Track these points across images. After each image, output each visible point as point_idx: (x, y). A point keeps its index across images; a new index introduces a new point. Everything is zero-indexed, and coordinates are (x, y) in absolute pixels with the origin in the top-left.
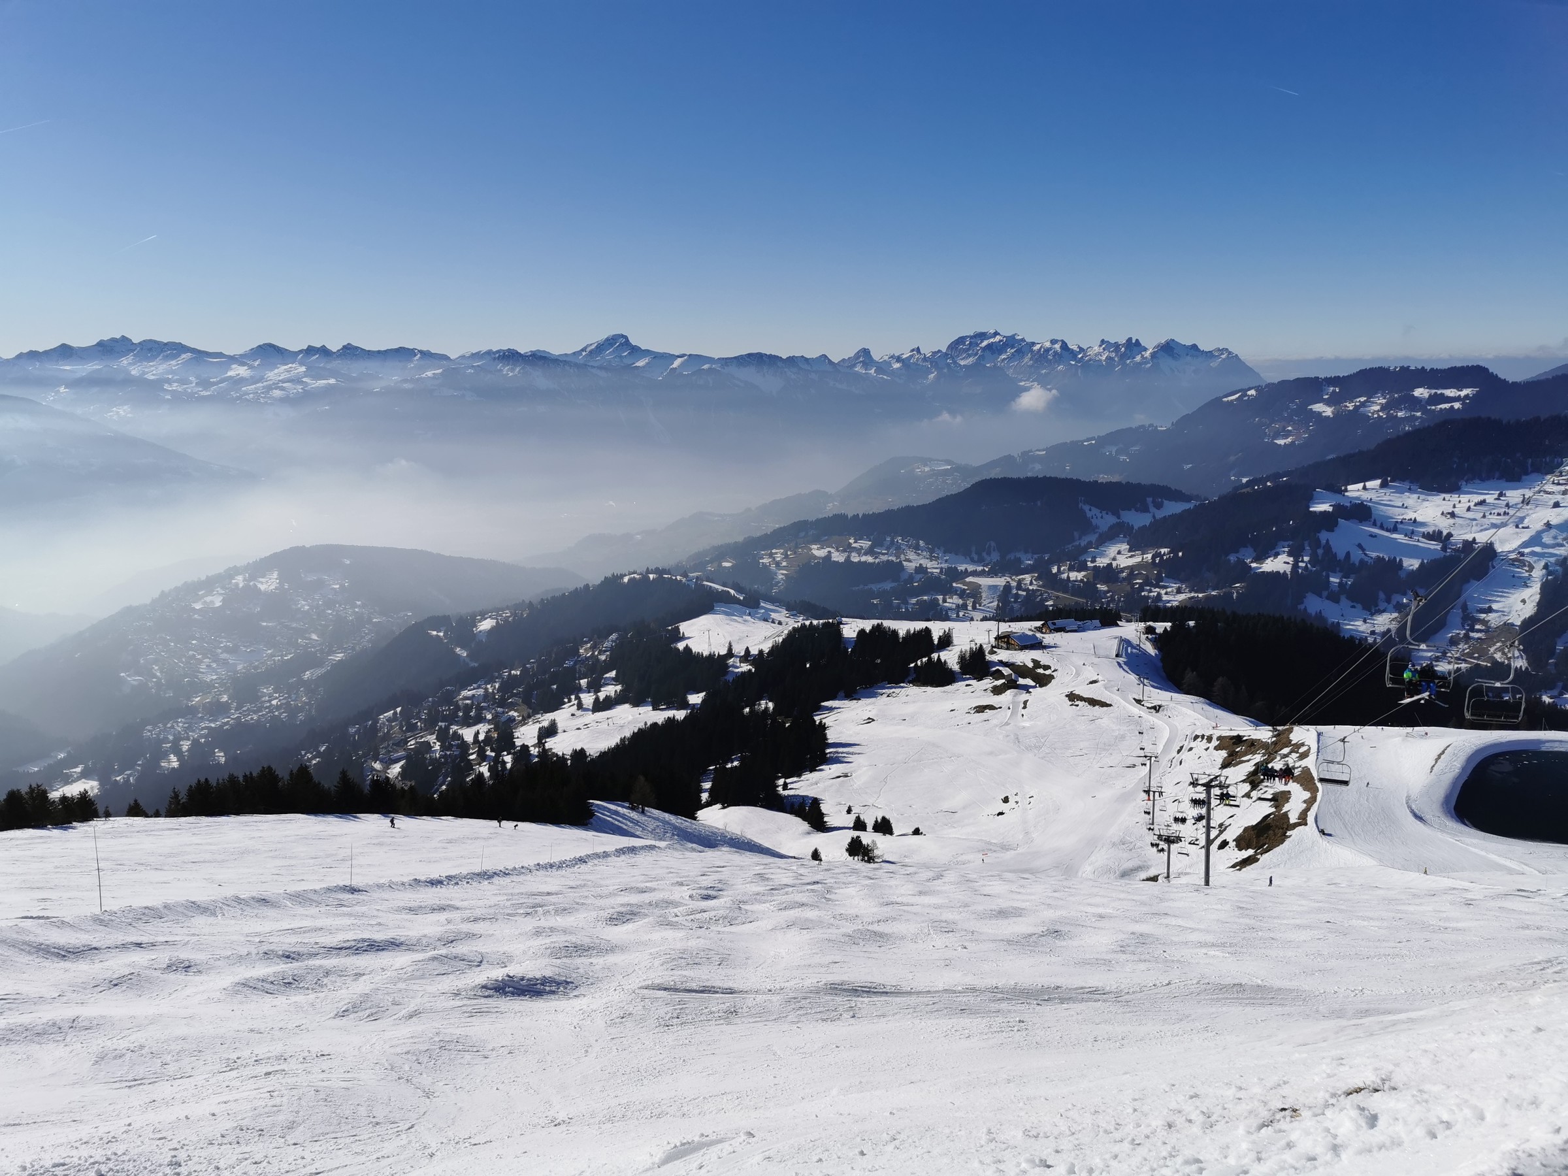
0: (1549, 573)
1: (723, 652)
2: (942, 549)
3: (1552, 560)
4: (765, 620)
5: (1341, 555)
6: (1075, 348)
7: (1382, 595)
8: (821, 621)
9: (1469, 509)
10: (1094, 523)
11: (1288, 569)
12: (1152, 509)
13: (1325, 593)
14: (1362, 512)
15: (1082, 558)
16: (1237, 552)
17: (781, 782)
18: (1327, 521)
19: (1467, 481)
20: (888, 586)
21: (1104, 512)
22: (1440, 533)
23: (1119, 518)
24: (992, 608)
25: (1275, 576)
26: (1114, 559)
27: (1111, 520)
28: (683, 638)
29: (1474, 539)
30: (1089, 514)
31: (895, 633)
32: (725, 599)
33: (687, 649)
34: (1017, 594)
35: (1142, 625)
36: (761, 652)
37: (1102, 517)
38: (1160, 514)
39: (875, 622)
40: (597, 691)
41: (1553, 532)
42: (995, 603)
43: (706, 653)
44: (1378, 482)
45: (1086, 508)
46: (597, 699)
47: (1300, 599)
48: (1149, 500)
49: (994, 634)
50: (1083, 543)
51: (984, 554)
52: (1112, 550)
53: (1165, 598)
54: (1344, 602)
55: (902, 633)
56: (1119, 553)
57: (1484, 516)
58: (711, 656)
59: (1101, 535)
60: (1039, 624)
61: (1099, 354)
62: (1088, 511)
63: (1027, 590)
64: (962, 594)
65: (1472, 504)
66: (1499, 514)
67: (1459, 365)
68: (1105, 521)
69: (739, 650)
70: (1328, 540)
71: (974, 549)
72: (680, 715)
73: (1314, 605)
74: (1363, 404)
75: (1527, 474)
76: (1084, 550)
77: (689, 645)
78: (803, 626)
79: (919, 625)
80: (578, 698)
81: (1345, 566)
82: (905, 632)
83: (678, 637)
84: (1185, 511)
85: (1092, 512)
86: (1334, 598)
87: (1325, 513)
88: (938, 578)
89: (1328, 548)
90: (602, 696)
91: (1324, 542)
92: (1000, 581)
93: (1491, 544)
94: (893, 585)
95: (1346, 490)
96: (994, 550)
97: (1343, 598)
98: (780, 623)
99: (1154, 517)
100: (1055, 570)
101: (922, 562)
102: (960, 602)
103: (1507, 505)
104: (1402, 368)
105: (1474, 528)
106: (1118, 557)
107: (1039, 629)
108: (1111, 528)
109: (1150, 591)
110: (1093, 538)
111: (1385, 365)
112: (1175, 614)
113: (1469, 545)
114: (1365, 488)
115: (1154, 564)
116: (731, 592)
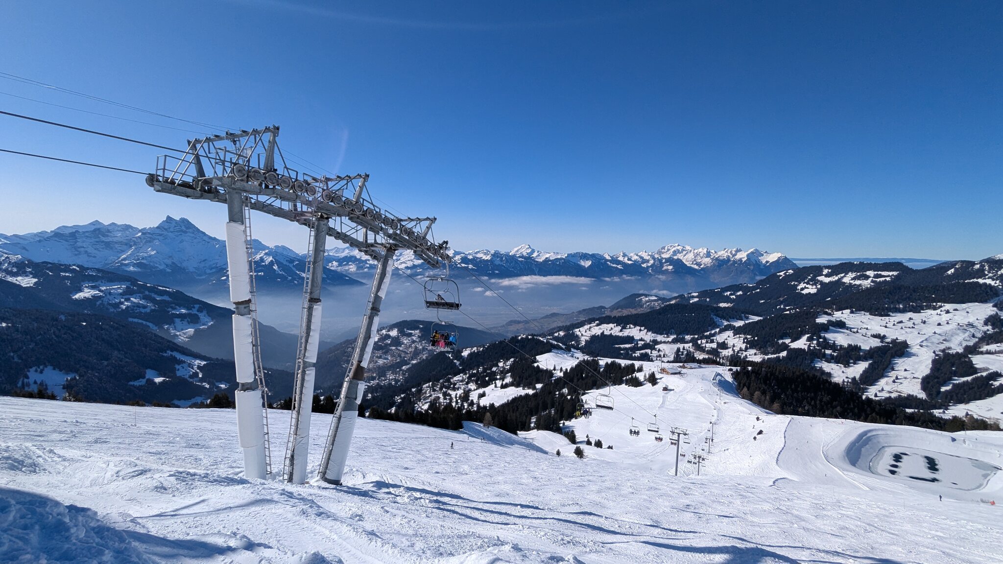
0: (936, 356)
1: (552, 368)
2: (652, 331)
3: (938, 349)
4: (572, 356)
5: (831, 343)
7: (851, 361)
8: (593, 358)
9: (894, 325)
10: (718, 324)
11: (806, 347)
12: (745, 319)
13: (824, 359)
14: (841, 324)
15: (712, 338)
16: (783, 338)
17: (562, 422)
18: (825, 328)
19: (893, 312)
21: (723, 320)
22: (880, 335)
23: (729, 322)
25: (799, 349)
26: (726, 339)
27: (726, 323)
28: (538, 362)
29: (897, 338)
30: (715, 320)
32: (557, 348)
33: (538, 366)
34: (683, 352)
35: (728, 368)
36: (567, 369)
37: (722, 322)
38: (748, 321)
40: (503, 381)
41: (938, 337)
43: (545, 368)
44: (849, 311)
45: (715, 317)
46: (502, 384)
47: (812, 362)
48: (743, 315)
49: (663, 368)
50: (713, 332)
51: (670, 334)
52: (725, 336)
54: (833, 363)
56: (729, 337)
57: (902, 328)
58: (547, 370)
59: (721, 329)
60: (682, 364)
63: (687, 351)
65: (895, 323)
66: (909, 328)
67: (889, 261)
69: (558, 368)
70: (825, 336)
71: (665, 332)
72: (532, 392)
73: (819, 363)
76: (713, 335)
78: (585, 359)
79: (630, 362)
80: (495, 383)
81: (833, 347)
82: (624, 365)
83: (535, 361)
84: (760, 320)
85: (717, 319)
86: (828, 361)
87: (824, 323)
89: (825, 339)
90: (504, 383)
91: (823, 336)
92: (676, 346)
93: (906, 341)
95: (833, 314)
96: (674, 333)
97: (832, 361)
98: (577, 358)
99: (745, 322)
100: (700, 342)
103: (914, 324)
104: (861, 262)
105: (897, 333)
107: (681, 367)
108: (726, 326)
110: (717, 330)
113: (894, 341)
114: (842, 313)
115: (744, 342)
116: (561, 345)
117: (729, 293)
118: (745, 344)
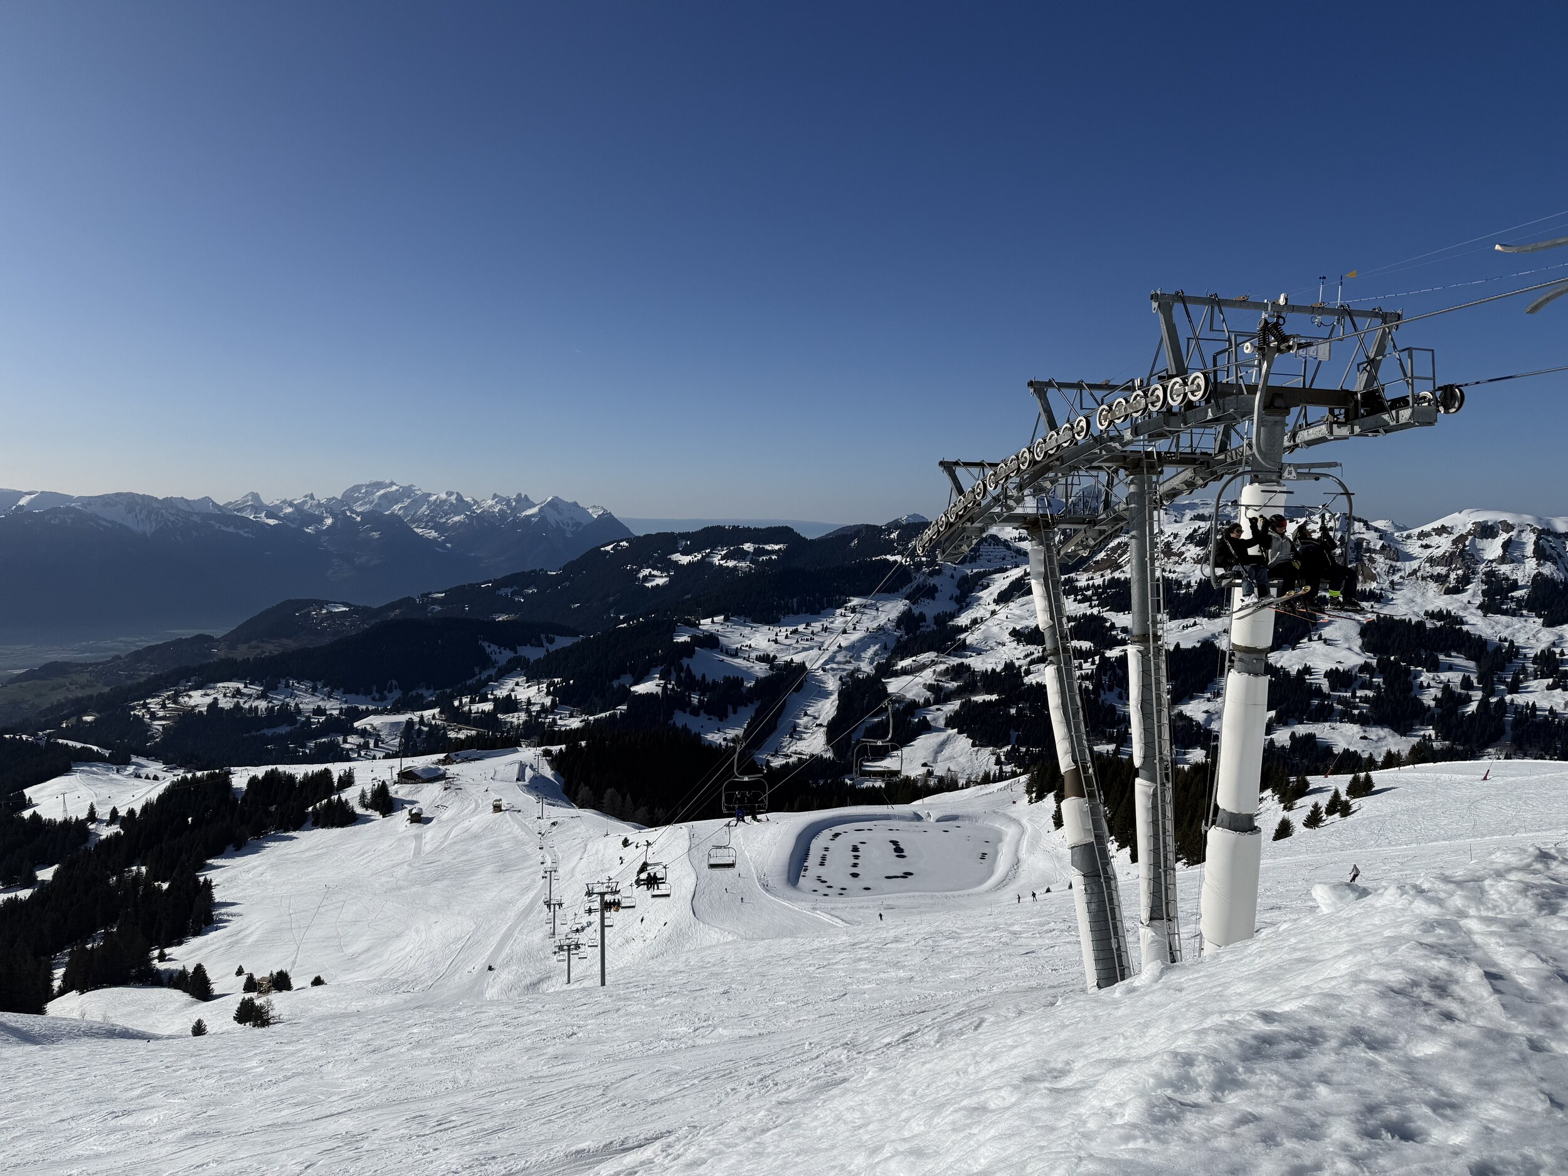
0: (843, 684)
1: (83, 815)
2: (342, 690)
3: (844, 673)
4: (138, 776)
5: (699, 677)
6: (469, 499)
7: (730, 708)
8: (206, 772)
9: (787, 637)
10: (493, 659)
11: (659, 690)
12: (546, 644)
13: (688, 710)
14: (712, 641)
15: (483, 691)
16: (619, 678)
17: (156, 953)
18: (687, 650)
19: (784, 615)
20: (283, 730)
21: (502, 649)
22: (768, 655)
23: (516, 653)
24: (394, 746)
25: (649, 696)
26: (513, 690)
27: (508, 654)
29: (792, 659)
30: (488, 650)
31: (291, 778)
32: (86, 758)
33: (35, 817)
34: (420, 729)
35: (540, 750)
36: (131, 812)
37: (500, 653)
38: (552, 648)
39: (270, 768)
41: (844, 652)
42: (398, 740)
43: (60, 819)
44: (722, 617)
45: (485, 644)
47: (670, 716)
48: (543, 636)
49: (396, 771)
50: (484, 676)
51: (386, 692)
52: (510, 683)
53: (559, 722)
54: (703, 716)
55: (299, 777)
56: (517, 684)
57: (797, 642)
58: (66, 823)
59: (500, 669)
60: (442, 756)
61: (491, 506)
62: (486, 648)
63: (430, 725)
64: (363, 733)
65: (788, 633)
66: (807, 640)
67: (773, 526)
68: (503, 656)
69: (103, 813)
70: (688, 665)
71: (375, 688)
72: (24, 894)
73: (681, 719)
74: (708, 555)
75: (824, 609)
76: (485, 684)
77: (39, 812)
78: (185, 779)
79: (318, 768)
81: (702, 686)
82: (302, 776)
83: (24, 803)
84: (574, 644)
85: (491, 649)
86: (695, 712)
87: (685, 643)
88: (337, 719)
89: (689, 670)
91: (685, 667)
92: (403, 718)
93: (804, 663)
94: (289, 729)
95: (700, 624)
96: (396, 688)
97: (702, 712)
98: (156, 778)
99: (547, 651)
100: (456, 703)
101: (320, 703)
102: (362, 741)
103: (812, 633)
104: (734, 526)
105: (792, 651)
106: (517, 688)
107: (444, 762)
108: (510, 661)
109: (546, 718)
110: (493, 672)
111: (722, 525)
112: (570, 736)
113: (789, 664)
114: (713, 622)
115: (548, 693)
116: (95, 748)
117: (509, 591)
118: (551, 697)
